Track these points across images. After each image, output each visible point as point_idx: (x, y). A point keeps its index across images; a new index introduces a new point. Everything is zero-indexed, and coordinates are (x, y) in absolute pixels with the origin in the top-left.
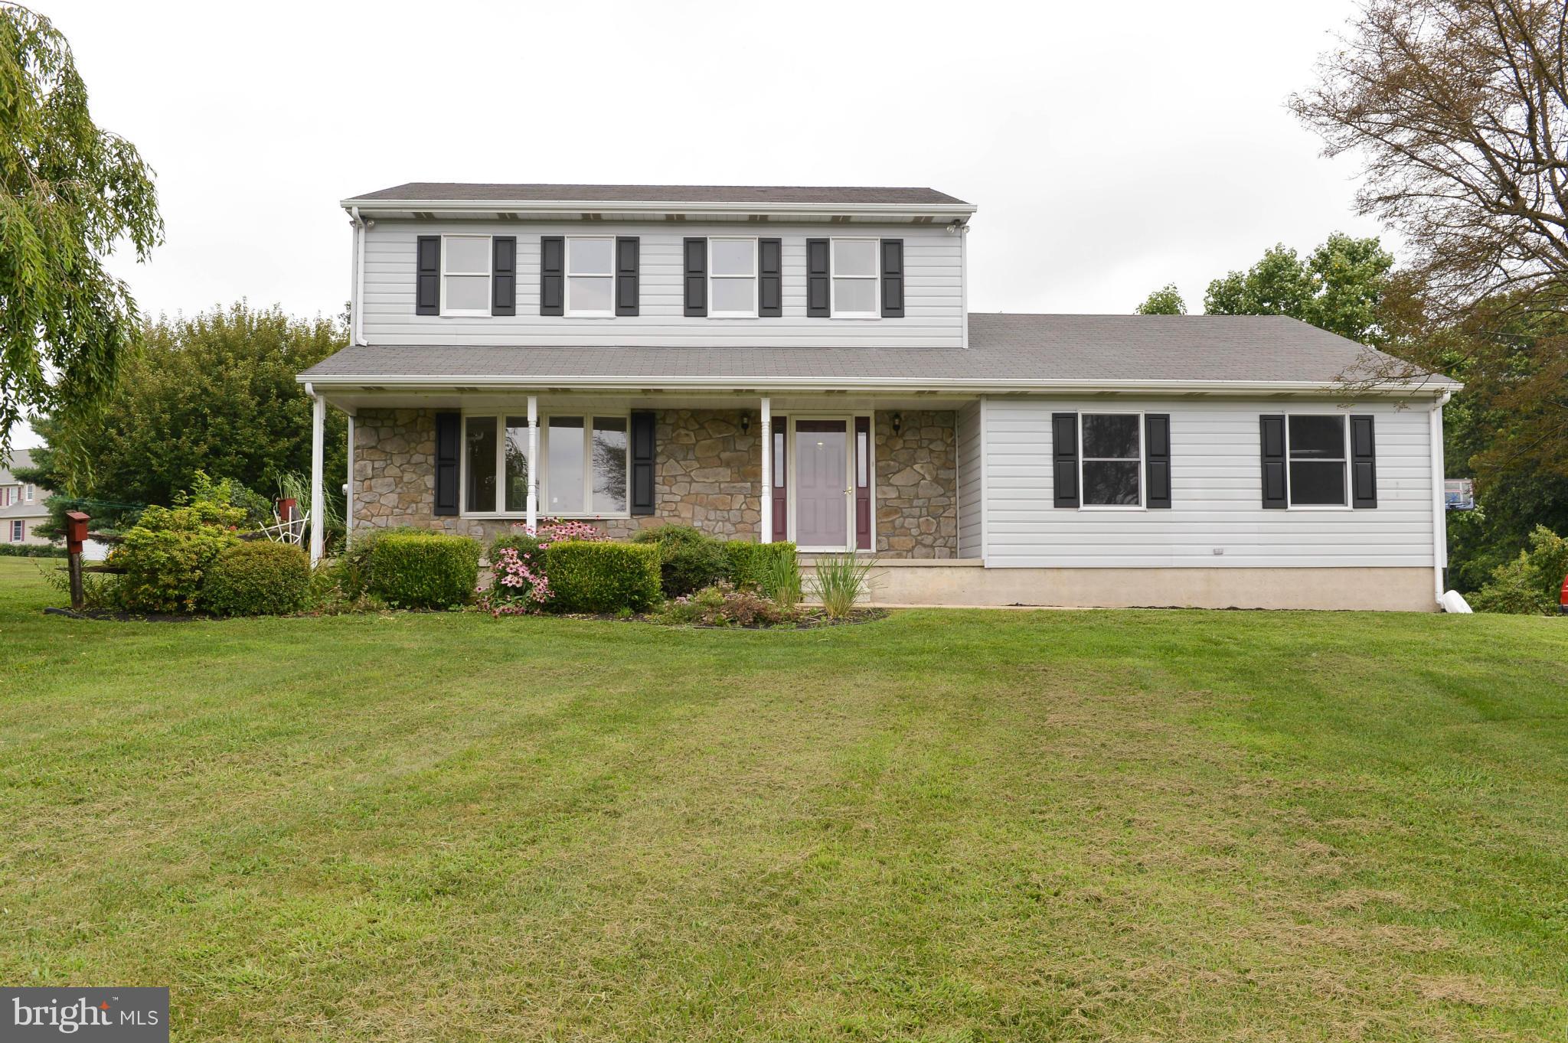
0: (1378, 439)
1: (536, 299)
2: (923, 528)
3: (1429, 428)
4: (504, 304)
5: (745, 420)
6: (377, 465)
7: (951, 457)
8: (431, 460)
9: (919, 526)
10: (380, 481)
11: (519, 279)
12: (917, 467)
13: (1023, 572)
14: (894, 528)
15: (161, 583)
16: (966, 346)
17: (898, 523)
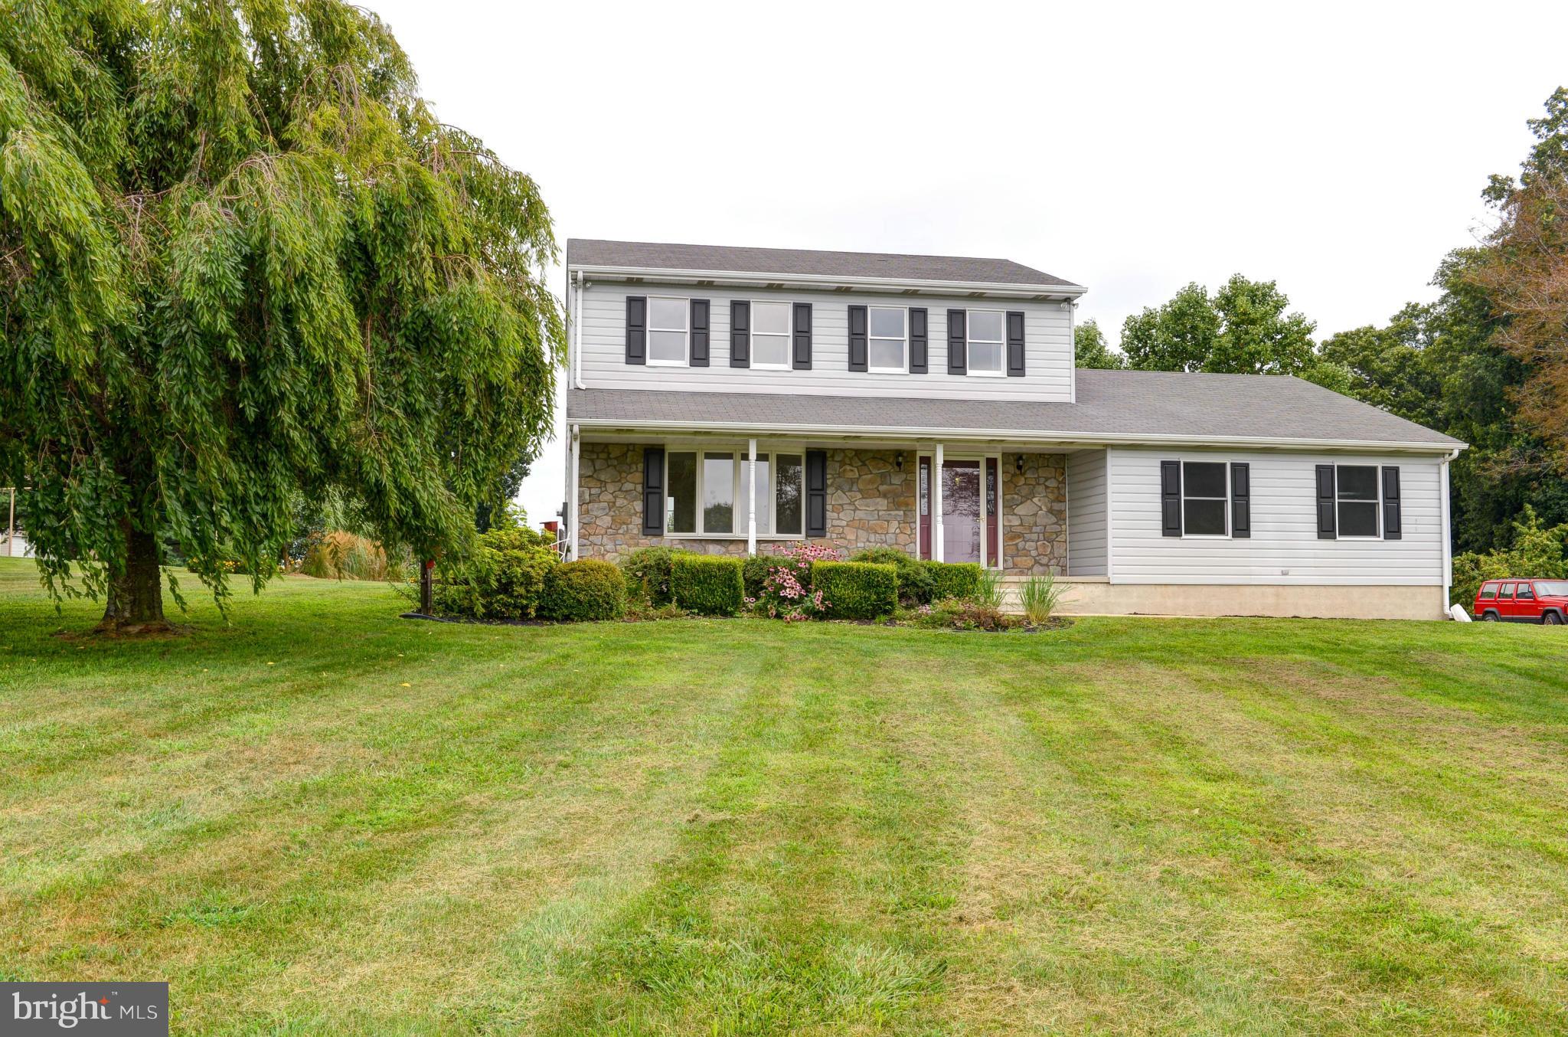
0: (1402, 485)
1: (727, 354)
2: (1041, 550)
3: (1440, 477)
4: (700, 357)
5: (900, 459)
6: (593, 491)
7: (1062, 492)
8: (639, 488)
9: (1037, 549)
10: (596, 505)
11: (712, 335)
12: (1035, 500)
13: (1138, 588)
14: (1018, 550)
15: (516, 594)
16: (1073, 401)
17: (1020, 545)
